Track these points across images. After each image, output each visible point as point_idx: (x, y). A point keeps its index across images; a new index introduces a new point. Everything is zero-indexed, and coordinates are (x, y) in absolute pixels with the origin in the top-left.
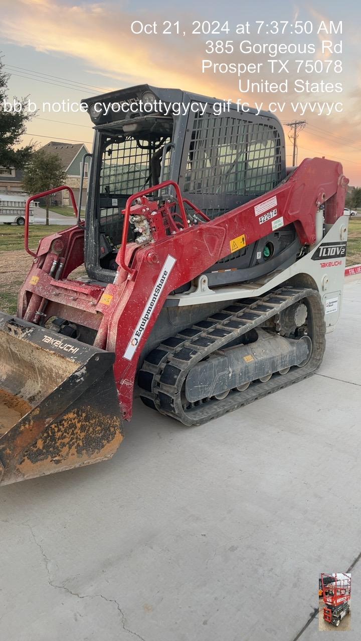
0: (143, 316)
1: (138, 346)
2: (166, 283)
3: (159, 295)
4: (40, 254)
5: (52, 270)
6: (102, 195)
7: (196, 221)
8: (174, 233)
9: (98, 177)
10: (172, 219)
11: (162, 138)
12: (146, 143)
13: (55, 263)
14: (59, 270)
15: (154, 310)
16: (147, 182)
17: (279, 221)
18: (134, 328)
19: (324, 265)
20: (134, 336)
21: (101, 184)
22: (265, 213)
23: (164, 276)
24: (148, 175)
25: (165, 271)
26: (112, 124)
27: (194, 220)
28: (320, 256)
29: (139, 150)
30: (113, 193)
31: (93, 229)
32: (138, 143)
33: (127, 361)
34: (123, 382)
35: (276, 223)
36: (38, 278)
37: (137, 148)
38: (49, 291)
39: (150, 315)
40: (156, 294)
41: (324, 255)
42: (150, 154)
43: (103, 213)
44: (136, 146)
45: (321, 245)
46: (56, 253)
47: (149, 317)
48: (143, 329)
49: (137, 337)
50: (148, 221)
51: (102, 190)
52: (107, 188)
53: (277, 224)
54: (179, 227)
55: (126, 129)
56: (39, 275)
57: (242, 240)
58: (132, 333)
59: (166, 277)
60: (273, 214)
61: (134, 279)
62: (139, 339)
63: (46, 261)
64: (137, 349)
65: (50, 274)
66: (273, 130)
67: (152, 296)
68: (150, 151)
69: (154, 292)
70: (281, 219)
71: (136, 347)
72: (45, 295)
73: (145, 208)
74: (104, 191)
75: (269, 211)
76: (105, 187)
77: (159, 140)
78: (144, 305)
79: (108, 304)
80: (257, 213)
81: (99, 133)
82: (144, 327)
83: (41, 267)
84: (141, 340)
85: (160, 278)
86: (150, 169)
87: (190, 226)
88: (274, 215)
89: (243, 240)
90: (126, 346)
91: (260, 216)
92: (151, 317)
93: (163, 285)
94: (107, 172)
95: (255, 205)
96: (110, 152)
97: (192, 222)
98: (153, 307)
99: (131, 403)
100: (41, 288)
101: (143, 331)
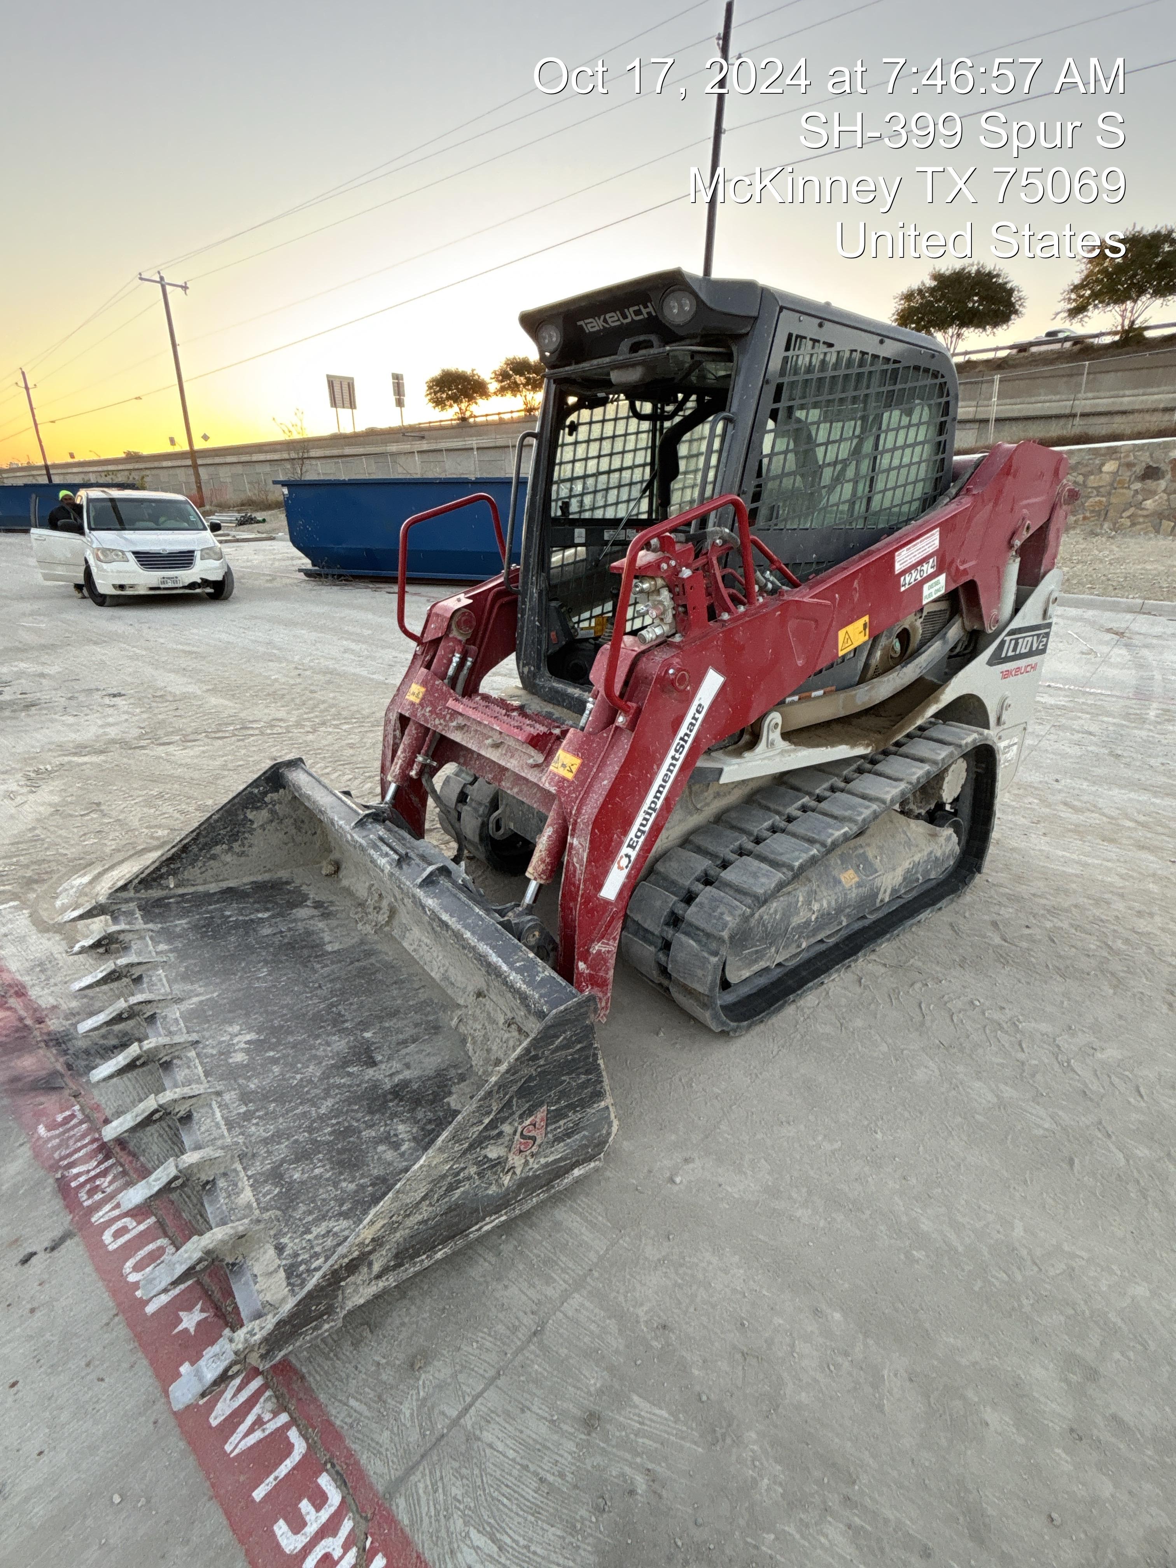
0: (645, 807)
1: (632, 869)
2: (699, 732)
3: (682, 756)
4: (428, 638)
5: (451, 671)
6: (556, 520)
7: (770, 586)
8: (726, 616)
9: (549, 481)
10: (721, 585)
11: (680, 396)
12: (647, 408)
13: (456, 659)
14: (465, 671)
15: (669, 792)
16: (644, 491)
17: (937, 583)
18: (625, 833)
19: (1006, 675)
20: (625, 850)
21: (554, 496)
22: (914, 566)
23: (697, 715)
24: (647, 476)
25: (700, 705)
26: (586, 365)
27: (766, 585)
28: (1003, 655)
29: (634, 422)
30: (576, 516)
31: (536, 595)
32: (632, 407)
33: (607, 902)
34: (596, 947)
35: (931, 587)
36: (423, 690)
37: (628, 418)
38: (445, 716)
39: (659, 803)
40: (677, 756)
41: (1010, 654)
42: (654, 431)
43: (556, 558)
44: (626, 415)
45: (1009, 634)
46: (460, 638)
47: (658, 806)
48: (643, 832)
49: (629, 851)
50: (670, 591)
51: (556, 511)
52: (565, 506)
53: (933, 590)
54: (737, 601)
55: (616, 377)
56: (424, 684)
57: (862, 628)
58: (620, 844)
59: (701, 717)
60: (928, 569)
61: (632, 725)
62: (633, 854)
63: (438, 653)
64: (628, 876)
65: (446, 681)
66: (939, 380)
67: (668, 761)
68: (655, 426)
69: (672, 752)
70: (942, 578)
71: (626, 871)
72: (436, 724)
73: (667, 560)
74: (559, 513)
75: (921, 563)
76: (560, 503)
77: (675, 400)
78: (650, 783)
79: (570, 776)
80: (898, 567)
81: (553, 387)
82: (647, 829)
83: (428, 666)
84: (638, 855)
85: (688, 719)
86: (652, 464)
87: (761, 600)
88: (931, 571)
89: (865, 629)
90: (606, 873)
91: (903, 573)
92: (662, 806)
93: (693, 734)
94: (566, 471)
95: (897, 549)
96: (573, 428)
97: (763, 589)
98: (668, 785)
99: (610, 987)
100: (428, 709)
101: (643, 838)
